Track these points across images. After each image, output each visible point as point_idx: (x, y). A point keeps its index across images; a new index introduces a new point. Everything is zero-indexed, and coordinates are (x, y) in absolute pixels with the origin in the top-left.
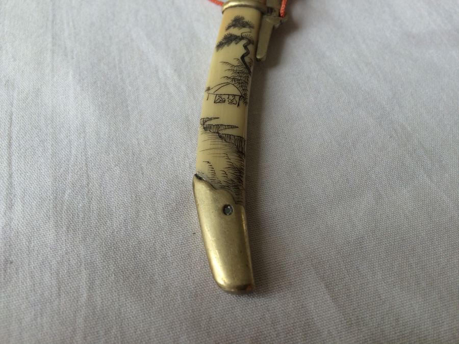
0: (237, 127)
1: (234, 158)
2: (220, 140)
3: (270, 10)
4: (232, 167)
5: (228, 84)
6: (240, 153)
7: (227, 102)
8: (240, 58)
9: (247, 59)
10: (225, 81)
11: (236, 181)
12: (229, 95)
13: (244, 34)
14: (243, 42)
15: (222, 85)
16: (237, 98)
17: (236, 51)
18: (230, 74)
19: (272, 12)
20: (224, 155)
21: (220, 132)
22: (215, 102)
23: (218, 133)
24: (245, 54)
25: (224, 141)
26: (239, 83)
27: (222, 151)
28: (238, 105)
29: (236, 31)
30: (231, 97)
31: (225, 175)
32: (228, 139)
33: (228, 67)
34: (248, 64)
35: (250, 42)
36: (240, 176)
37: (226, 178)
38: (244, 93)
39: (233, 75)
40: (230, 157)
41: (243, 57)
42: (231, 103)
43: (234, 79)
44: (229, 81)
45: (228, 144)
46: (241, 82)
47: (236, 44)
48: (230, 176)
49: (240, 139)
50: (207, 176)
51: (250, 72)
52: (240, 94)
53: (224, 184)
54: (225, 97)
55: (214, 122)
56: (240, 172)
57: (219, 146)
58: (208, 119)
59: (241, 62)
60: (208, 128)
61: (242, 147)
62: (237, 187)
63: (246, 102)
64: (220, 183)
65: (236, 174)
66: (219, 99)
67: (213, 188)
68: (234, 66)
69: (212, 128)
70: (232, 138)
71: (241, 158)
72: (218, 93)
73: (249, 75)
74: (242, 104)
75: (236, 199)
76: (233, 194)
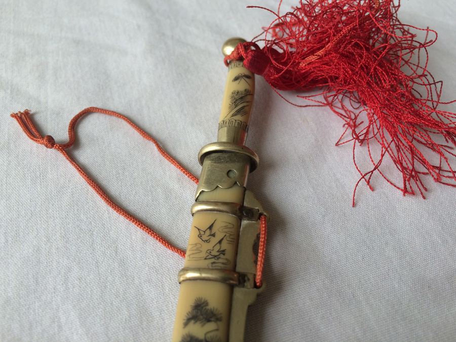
3: (242, 279)
13: (209, 335)
19: (245, 281)
29: (197, 330)
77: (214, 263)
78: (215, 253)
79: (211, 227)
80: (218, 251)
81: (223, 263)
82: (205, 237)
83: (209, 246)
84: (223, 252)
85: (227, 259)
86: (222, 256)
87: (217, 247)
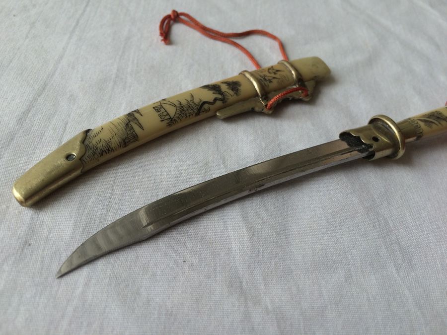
0: (143, 129)
1: (116, 141)
2: (124, 126)
4: (108, 143)
5: (175, 106)
6: (124, 142)
7: (159, 113)
8: (203, 101)
9: (206, 106)
10: (176, 103)
11: (99, 150)
12: (166, 111)
13: (226, 93)
14: (219, 96)
15: (172, 104)
16: (168, 117)
17: (209, 96)
18: (184, 102)
20: (113, 133)
21: (131, 123)
22: (154, 108)
23: (129, 121)
24: (210, 102)
25: (125, 128)
26: (181, 112)
27: (115, 130)
28: (162, 121)
29: (224, 88)
30: (165, 114)
31: (98, 142)
32: (129, 129)
33: (189, 99)
34: (203, 109)
35: (223, 100)
36: (105, 151)
37: (96, 144)
38: (175, 119)
39: (185, 105)
40: (115, 138)
41: (205, 103)
42: (160, 116)
43: (182, 107)
44: (178, 105)
45: (125, 131)
46: (183, 112)
47: (214, 93)
48: (100, 146)
49: (135, 137)
50: (91, 134)
51: (198, 114)
52: (172, 117)
53: (91, 145)
54: (163, 110)
55: (137, 115)
56: (108, 150)
57: (119, 128)
58: (137, 111)
59: (200, 104)
60: (130, 115)
61: (129, 141)
62: (94, 154)
63: (169, 125)
64: (90, 143)
65: (104, 148)
66: (158, 108)
67: (83, 141)
68: (193, 101)
69: (132, 117)
70: (132, 131)
71: (120, 144)
72: (163, 105)
73: (194, 115)
74: (165, 122)
75: (84, 158)
76: (87, 154)
77: (262, 80)
78: (267, 78)
79: (278, 71)
80: (269, 79)
81: (265, 84)
82: (271, 71)
83: (268, 74)
84: (270, 82)
85: (268, 85)
86: (268, 82)
87: (271, 78)
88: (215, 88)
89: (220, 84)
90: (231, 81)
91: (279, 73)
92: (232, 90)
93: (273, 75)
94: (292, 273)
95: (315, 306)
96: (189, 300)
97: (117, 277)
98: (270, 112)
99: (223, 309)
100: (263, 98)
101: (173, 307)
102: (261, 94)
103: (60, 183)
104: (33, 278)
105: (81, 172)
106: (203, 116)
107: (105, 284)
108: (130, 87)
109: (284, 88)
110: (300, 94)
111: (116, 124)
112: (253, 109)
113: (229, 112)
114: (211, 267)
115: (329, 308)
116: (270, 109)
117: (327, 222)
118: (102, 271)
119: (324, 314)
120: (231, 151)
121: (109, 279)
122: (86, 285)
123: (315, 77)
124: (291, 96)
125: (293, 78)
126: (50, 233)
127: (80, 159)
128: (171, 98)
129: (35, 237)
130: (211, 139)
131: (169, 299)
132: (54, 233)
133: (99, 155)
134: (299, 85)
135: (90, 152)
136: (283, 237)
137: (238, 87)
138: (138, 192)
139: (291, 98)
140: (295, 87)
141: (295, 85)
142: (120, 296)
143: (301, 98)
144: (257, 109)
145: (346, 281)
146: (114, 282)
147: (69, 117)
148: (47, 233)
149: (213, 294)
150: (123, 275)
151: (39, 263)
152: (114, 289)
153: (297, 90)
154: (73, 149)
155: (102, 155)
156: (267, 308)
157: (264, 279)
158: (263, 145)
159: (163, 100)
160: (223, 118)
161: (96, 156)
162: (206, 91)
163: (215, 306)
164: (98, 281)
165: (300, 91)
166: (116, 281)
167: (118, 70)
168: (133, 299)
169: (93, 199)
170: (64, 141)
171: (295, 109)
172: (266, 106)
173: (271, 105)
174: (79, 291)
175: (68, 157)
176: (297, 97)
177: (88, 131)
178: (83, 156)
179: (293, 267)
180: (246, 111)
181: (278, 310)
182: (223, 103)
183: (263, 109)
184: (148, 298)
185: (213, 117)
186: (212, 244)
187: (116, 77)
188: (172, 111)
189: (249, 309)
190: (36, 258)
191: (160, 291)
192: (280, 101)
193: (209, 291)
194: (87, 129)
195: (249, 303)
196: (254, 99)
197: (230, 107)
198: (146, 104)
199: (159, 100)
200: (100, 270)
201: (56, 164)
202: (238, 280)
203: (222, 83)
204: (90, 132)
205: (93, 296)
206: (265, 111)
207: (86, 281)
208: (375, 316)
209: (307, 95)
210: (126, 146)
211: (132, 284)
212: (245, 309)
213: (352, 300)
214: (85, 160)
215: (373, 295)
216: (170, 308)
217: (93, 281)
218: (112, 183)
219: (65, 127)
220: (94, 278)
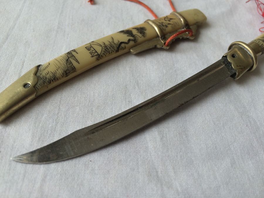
0: (79, 63)
1: (60, 72)
2: (65, 61)
4: (54, 74)
5: (101, 46)
6: (66, 73)
7: (90, 51)
8: (120, 42)
9: (123, 45)
11: (47, 80)
12: (95, 50)
13: (136, 36)
14: (132, 38)
15: (99, 45)
16: (96, 54)
17: (125, 38)
18: (107, 43)
20: (58, 67)
21: (70, 59)
22: (86, 48)
23: (69, 58)
24: (125, 42)
25: (66, 63)
26: (105, 50)
27: (59, 64)
28: (92, 57)
29: (135, 32)
30: (94, 51)
31: (47, 74)
32: (69, 64)
33: (111, 40)
34: (121, 47)
35: (135, 40)
36: (52, 80)
37: (45, 75)
38: (102, 55)
39: (108, 45)
40: (59, 70)
41: (122, 43)
42: (91, 53)
43: (106, 46)
44: (103, 45)
45: (66, 65)
46: (107, 50)
47: (128, 36)
48: (48, 76)
49: (74, 69)
50: (41, 68)
51: (117, 51)
52: (99, 54)
53: (41, 76)
54: (92, 49)
55: (74, 53)
56: (54, 79)
57: (62, 63)
58: (74, 51)
59: (119, 44)
60: (69, 53)
61: (69, 72)
62: (44, 82)
63: (98, 59)
64: (41, 74)
65: (51, 78)
66: (89, 48)
67: (36, 74)
68: (113, 42)
69: (70, 55)
70: (71, 65)
71: (63, 75)
72: (92, 46)
73: (115, 51)
74: (95, 58)
75: (37, 86)
76: (39, 83)
77: (160, 26)
78: (164, 24)
80: (166, 25)
81: (163, 28)
82: (166, 19)
83: (164, 22)
84: (166, 26)
85: (165, 29)
86: (165, 27)
88: (128, 32)
89: (131, 30)
90: (139, 27)
91: (172, 20)
92: (141, 33)
93: (168, 22)
94: (193, 162)
95: (212, 186)
96: (120, 188)
97: (66, 173)
98: (168, 48)
99: (146, 193)
100: (162, 38)
101: (108, 194)
102: (161, 36)
103: (20, 105)
104: (3, 177)
105: (35, 96)
106: (121, 52)
107: (57, 180)
108: (68, 34)
109: (176, 31)
110: (187, 35)
111: (59, 60)
112: (156, 46)
113: (139, 49)
114: (135, 162)
115: (222, 187)
116: (168, 46)
117: (214, 124)
118: (54, 169)
119: (219, 192)
120: (143, 76)
121: (60, 175)
122: (44, 180)
123: (197, 22)
124: (181, 36)
125: (182, 23)
126: (14, 142)
127: (34, 87)
128: (97, 40)
129: (4, 146)
130: (128, 69)
131: (105, 187)
132: (18, 142)
133: (48, 83)
134: (186, 28)
135: (41, 82)
136: (184, 137)
137: (145, 31)
138: (78, 109)
139: (181, 38)
140: (183, 30)
141: (183, 28)
142: (69, 188)
143: (188, 37)
144: (158, 46)
145: (232, 166)
146: (64, 177)
147: (26, 57)
148: (13, 142)
149: (138, 182)
150: (70, 171)
151: (7, 166)
152: (64, 182)
153: (185, 31)
154: (29, 80)
155: (50, 83)
156: (177, 190)
157: (174, 169)
158: (165, 71)
159: (92, 42)
160: (135, 53)
161: (46, 84)
162: (122, 34)
163: (140, 192)
164: (52, 177)
165: (187, 33)
166: (65, 177)
167: (59, 24)
168: (78, 189)
169: (45, 115)
170: (22, 74)
171: (184, 46)
172: (165, 44)
173: (168, 43)
174: (38, 185)
175: (25, 85)
176: (185, 37)
177: (39, 66)
178: (36, 84)
179: (193, 158)
180: (151, 47)
181: (185, 192)
182: (135, 42)
183: (163, 46)
184: (89, 188)
185: (128, 53)
186: (134, 144)
187: (58, 28)
188: (99, 50)
189: (164, 192)
190: (5, 162)
191: (99, 182)
192: (174, 40)
193: (134, 180)
194: (39, 64)
195: (164, 187)
196: (155, 39)
197: (140, 45)
198: (80, 46)
199: (89, 42)
200: (53, 169)
201: (16, 91)
202: (155, 170)
203: (133, 28)
204: (41, 67)
205: (49, 189)
206: (164, 47)
207: (43, 177)
208: (255, 191)
209: (192, 36)
210: (67, 76)
211: (77, 178)
212: (161, 192)
213: (237, 180)
214: (38, 87)
215: (251, 175)
216: (106, 195)
217: (48, 177)
218: (59, 103)
219: (23, 64)
220: (49, 174)
